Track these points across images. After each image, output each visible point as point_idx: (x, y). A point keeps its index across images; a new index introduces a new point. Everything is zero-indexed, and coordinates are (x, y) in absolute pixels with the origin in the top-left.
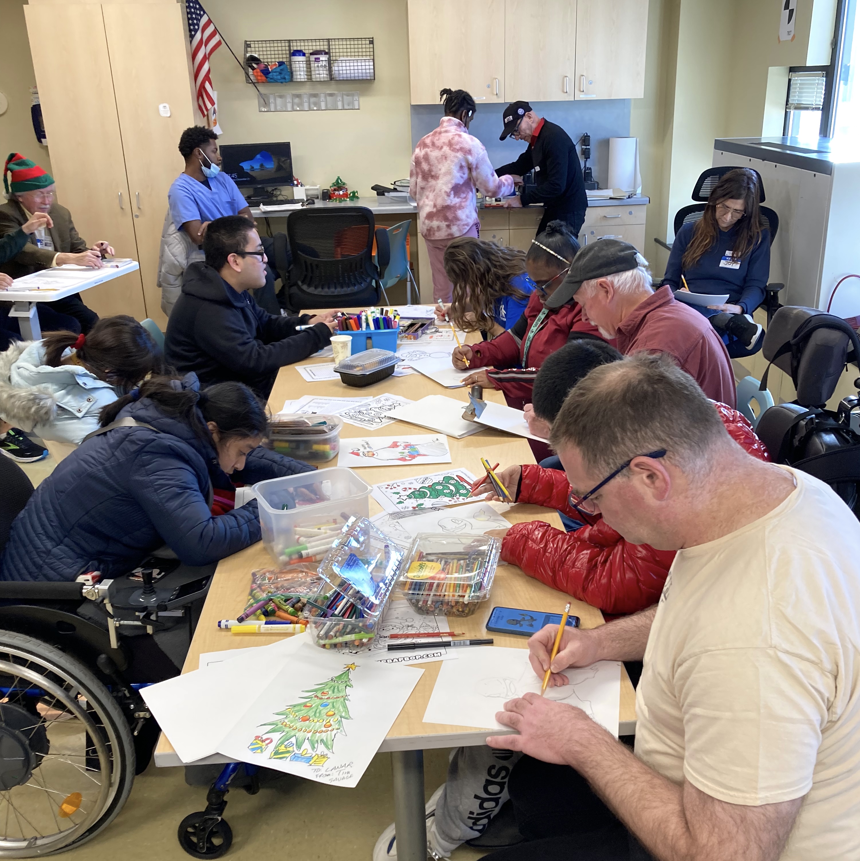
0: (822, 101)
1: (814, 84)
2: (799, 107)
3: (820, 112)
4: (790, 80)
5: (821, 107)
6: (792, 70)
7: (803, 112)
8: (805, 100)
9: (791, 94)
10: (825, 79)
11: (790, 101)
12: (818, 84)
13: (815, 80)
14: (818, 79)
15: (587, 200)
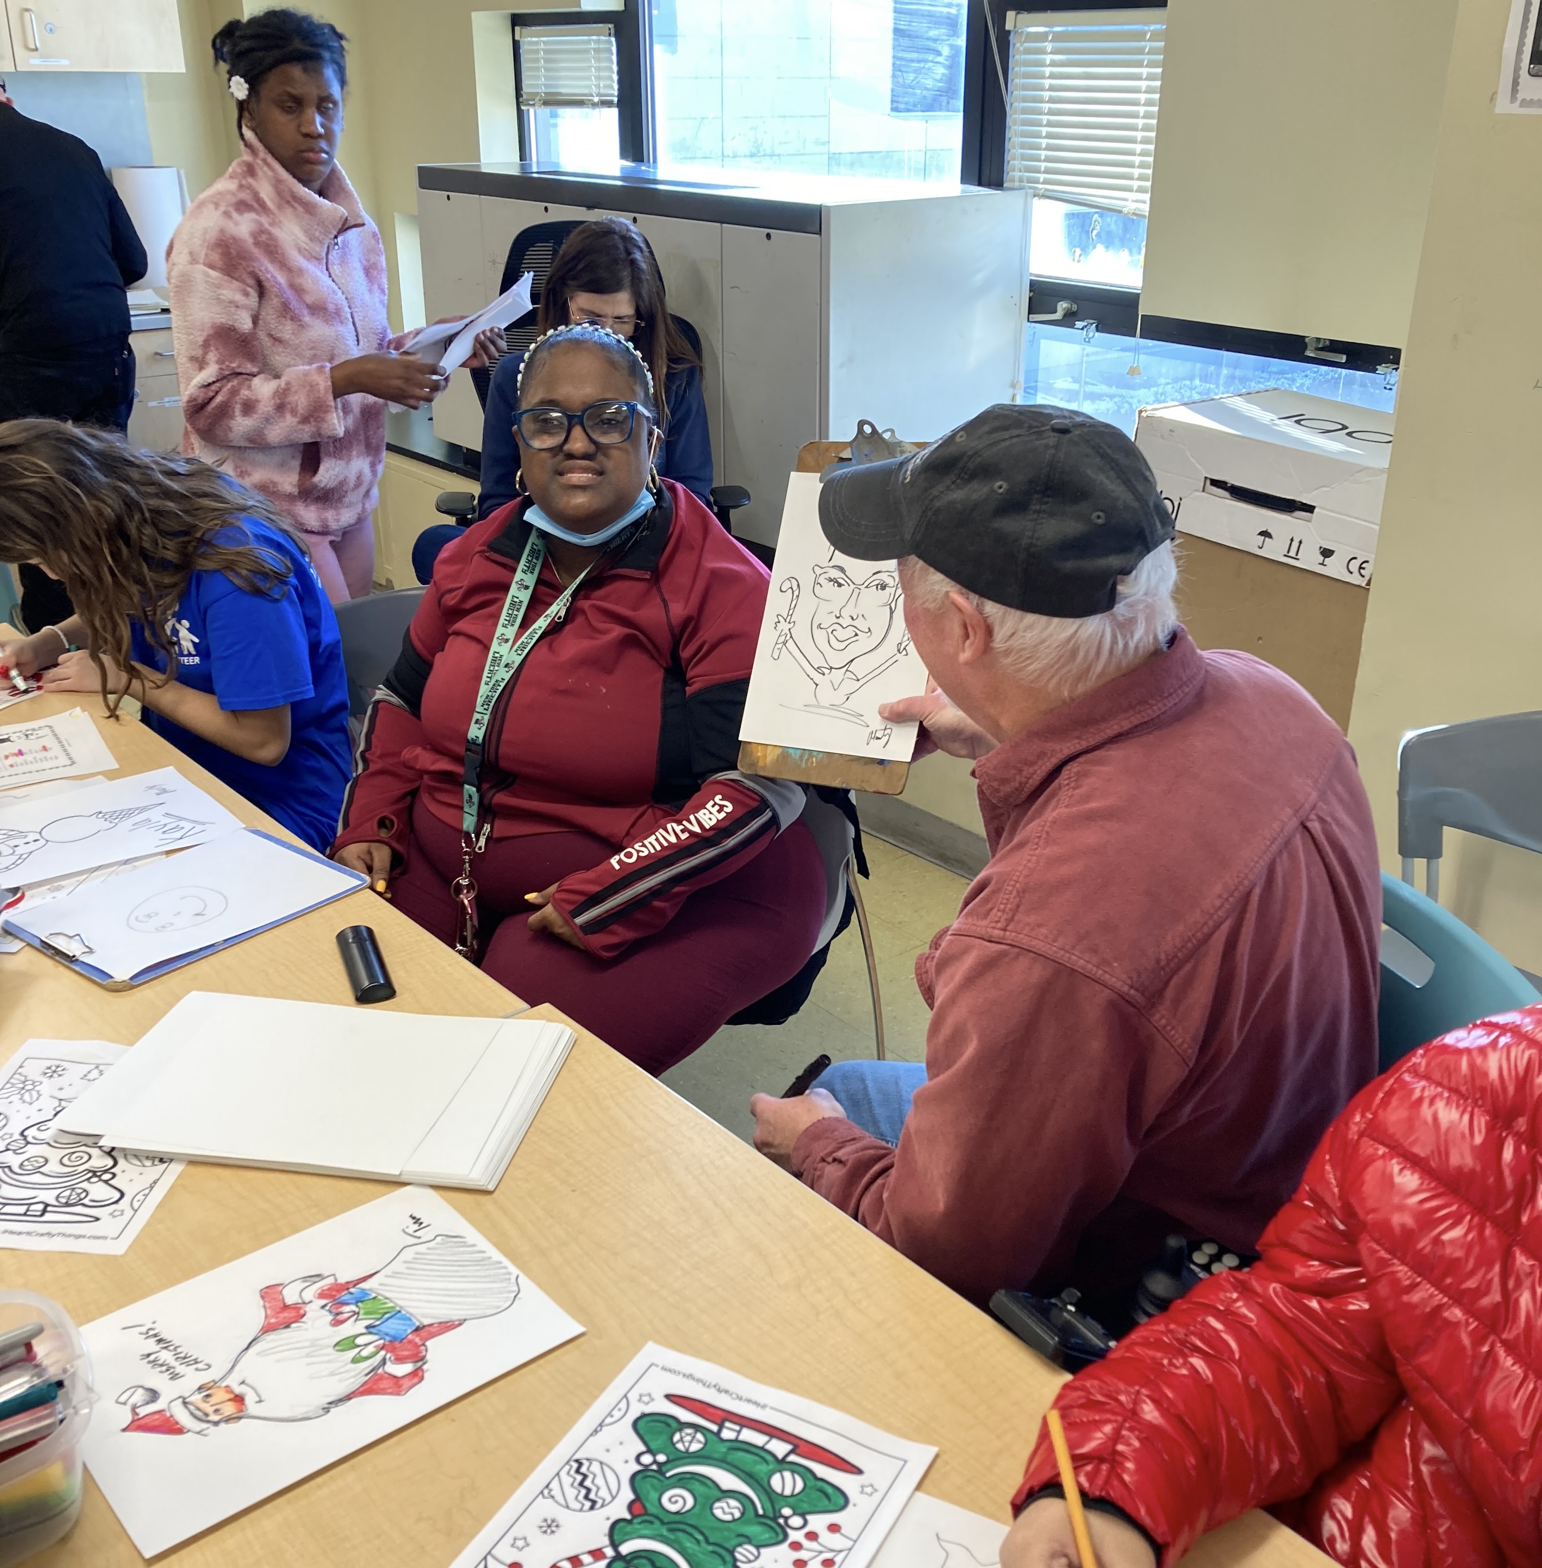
0: (616, 86)
1: (587, 51)
2: (554, 101)
3: (614, 112)
4: (516, 46)
5: (615, 99)
6: (517, 20)
7: (566, 113)
8: (564, 86)
9: (525, 74)
10: (613, 39)
11: (526, 89)
12: (597, 51)
13: (589, 42)
14: (598, 42)
15: (129, 316)
